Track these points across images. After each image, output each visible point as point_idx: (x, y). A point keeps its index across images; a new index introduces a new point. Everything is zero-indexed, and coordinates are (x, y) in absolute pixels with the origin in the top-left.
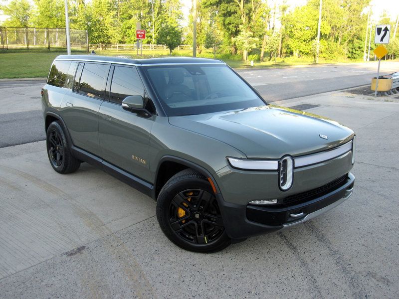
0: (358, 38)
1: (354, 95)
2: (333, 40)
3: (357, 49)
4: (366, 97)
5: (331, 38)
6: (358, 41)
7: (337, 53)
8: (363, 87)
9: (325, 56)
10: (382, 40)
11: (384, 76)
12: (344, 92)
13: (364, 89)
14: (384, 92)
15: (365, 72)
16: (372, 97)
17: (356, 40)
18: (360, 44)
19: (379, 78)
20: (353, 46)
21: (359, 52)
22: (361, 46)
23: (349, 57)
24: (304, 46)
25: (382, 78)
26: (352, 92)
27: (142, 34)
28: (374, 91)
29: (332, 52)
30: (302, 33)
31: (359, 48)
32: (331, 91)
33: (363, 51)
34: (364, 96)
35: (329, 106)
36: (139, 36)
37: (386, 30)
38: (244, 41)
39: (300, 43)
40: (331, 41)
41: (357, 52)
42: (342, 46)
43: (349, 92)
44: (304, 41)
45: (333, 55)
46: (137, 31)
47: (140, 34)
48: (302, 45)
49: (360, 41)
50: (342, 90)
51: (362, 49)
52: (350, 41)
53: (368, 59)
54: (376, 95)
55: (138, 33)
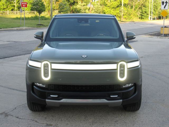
0: (144, 6)
1: (152, 36)
2: (130, 7)
3: (144, 13)
4: (159, 37)
5: (129, 6)
6: (144, 8)
7: (133, 16)
8: (155, 33)
9: (125, 17)
10: (165, 8)
11: (167, 27)
12: (146, 35)
13: (156, 34)
14: (167, 34)
15: (153, 26)
16: (162, 37)
17: (143, 8)
18: (146, 10)
19: (164, 27)
20: (142, 11)
21: (145, 15)
22: (146, 11)
23: (139, 18)
24: (113, 11)
25: (165, 27)
26: (150, 35)
27: (25, 5)
28: (162, 34)
29: (130, 15)
30: (111, 3)
31: (145, 12)
32: (140, 35)
33: (148, 14)
34: (157, 37)
35: (142, 41)
36: (23, 6)
37: (166, 2)
38: (81, 8)
39: (110, 9)
40: (128, 8)
41: (144, 15)
42: (135, 11)
43: (149, 35)
44: (113, 8)
45: (130, 17)
46: (22, 3)
47: (24, 5)
48: (112, 10)
49: (146, 8)
50: (145, 34)
51: (147, 13)
52: (140, 8)
53: (152, 19)
54: (163, 36)
55: (22, 4)
